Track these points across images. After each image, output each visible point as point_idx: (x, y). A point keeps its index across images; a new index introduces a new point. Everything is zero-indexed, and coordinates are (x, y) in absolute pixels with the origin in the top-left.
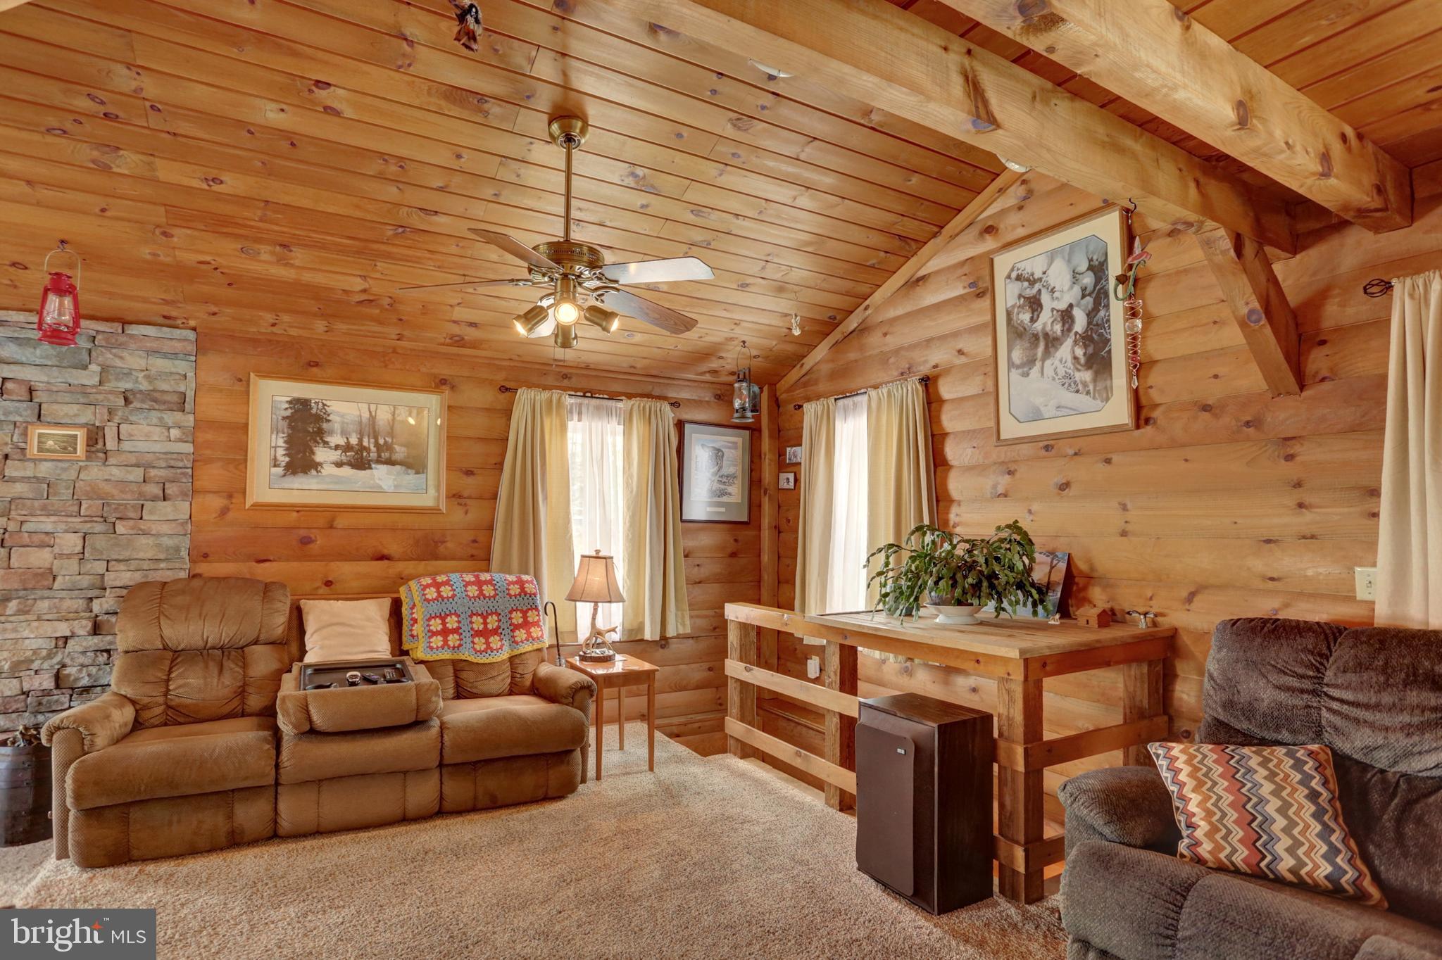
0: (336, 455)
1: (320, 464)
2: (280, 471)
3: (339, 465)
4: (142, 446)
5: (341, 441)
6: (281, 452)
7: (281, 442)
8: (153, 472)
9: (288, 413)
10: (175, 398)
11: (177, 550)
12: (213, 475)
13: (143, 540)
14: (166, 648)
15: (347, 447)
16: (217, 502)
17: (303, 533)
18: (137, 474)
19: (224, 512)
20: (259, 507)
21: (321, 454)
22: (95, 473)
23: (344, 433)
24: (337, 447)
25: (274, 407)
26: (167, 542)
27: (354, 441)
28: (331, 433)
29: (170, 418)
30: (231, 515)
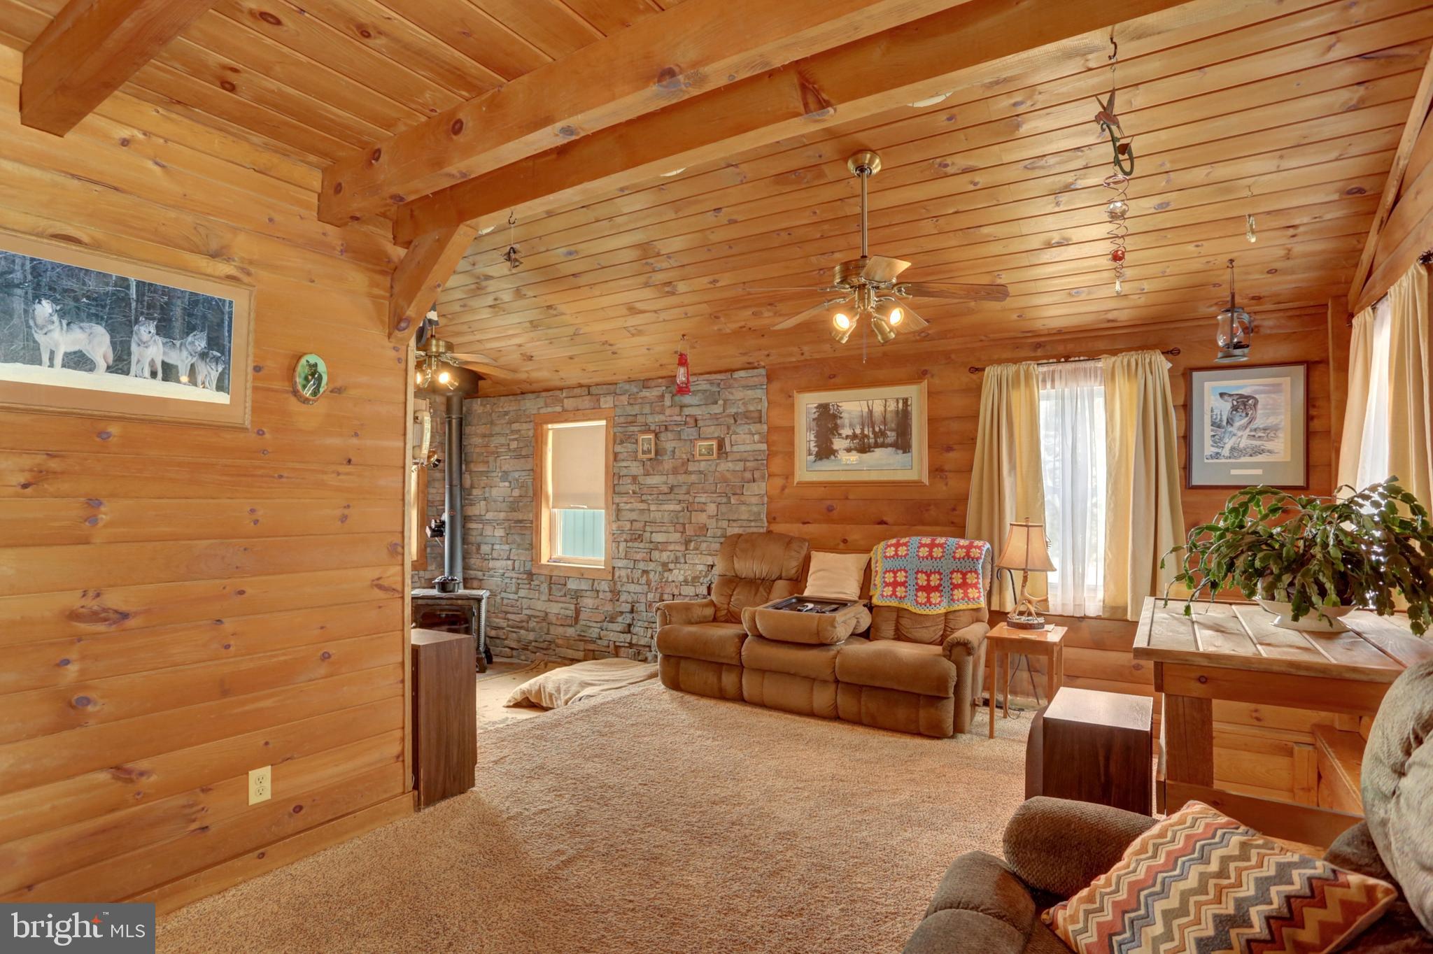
0: (847, 443)
1: (837, 451)
2: (812, 458)
3: (849, 450)
4: (742, 448)
5: (850, 432)
6: (813, 444)
7: (812, 438)
8: (748, 464)
9: (816, 416)
10: (756, 415)
11: (759, 514)
12: (777, 465)
13: (743, 508)
14: (737, 576)
15: (854, 436)
16: (779, 482)
17: (829, 502)
18: (740, 466)
19: (783, 488)
20: (801, 484)
21: (838, 444)
22: (725, 466)
23: (852, 426)
24: (847, 437)
25: (808, 413)
26: (755, 509)
27: (858, 431)
28: (843, 426)
29: (754, 428)
30: (787, 491)
